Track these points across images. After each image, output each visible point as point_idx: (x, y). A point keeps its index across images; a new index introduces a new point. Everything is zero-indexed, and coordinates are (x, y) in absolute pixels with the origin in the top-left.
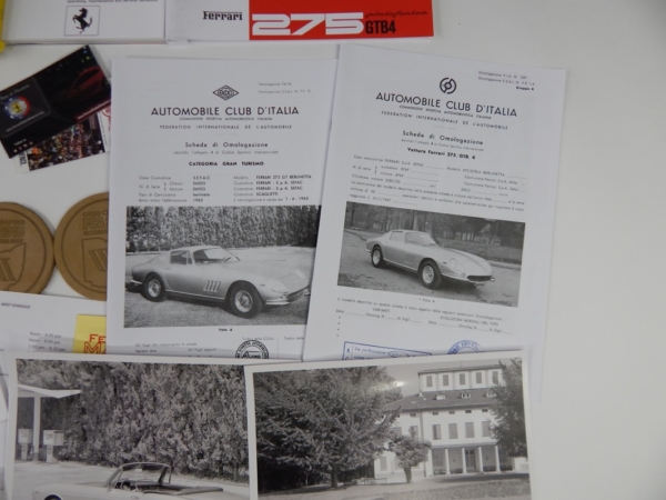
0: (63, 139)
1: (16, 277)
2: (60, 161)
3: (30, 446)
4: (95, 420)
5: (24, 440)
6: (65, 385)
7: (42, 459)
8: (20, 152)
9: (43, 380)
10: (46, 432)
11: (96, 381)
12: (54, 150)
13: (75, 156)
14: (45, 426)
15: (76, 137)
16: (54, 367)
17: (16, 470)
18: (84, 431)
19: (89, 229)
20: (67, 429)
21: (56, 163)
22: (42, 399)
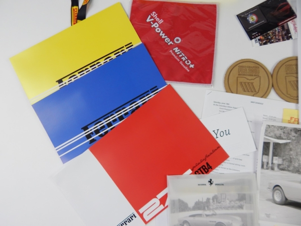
0: (273, 33)
1: (257, 91)
2: (272, 42)
3: (268, 163)
4: (295, 154)
5: (265, 160)
6: (284, 138)
7: (272, 169)
8: (255, 38)
9: (275, 135)
10: (275, 158)
11: (298, 137)
12: (269, 37)
13: (279, 40)
14: (274, 155)
15: (279, 32)
16: (281, 129)
17: (261, 173)
18: (291, 158)
19: (288, 72)
20: (283, 157)
21: (271, 43)
22: (274, 143)
